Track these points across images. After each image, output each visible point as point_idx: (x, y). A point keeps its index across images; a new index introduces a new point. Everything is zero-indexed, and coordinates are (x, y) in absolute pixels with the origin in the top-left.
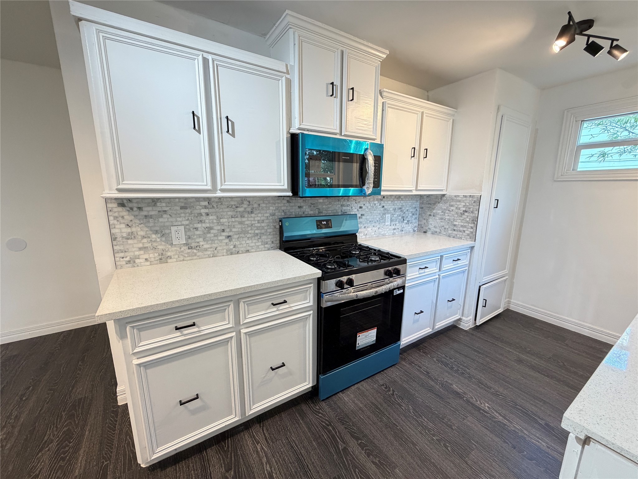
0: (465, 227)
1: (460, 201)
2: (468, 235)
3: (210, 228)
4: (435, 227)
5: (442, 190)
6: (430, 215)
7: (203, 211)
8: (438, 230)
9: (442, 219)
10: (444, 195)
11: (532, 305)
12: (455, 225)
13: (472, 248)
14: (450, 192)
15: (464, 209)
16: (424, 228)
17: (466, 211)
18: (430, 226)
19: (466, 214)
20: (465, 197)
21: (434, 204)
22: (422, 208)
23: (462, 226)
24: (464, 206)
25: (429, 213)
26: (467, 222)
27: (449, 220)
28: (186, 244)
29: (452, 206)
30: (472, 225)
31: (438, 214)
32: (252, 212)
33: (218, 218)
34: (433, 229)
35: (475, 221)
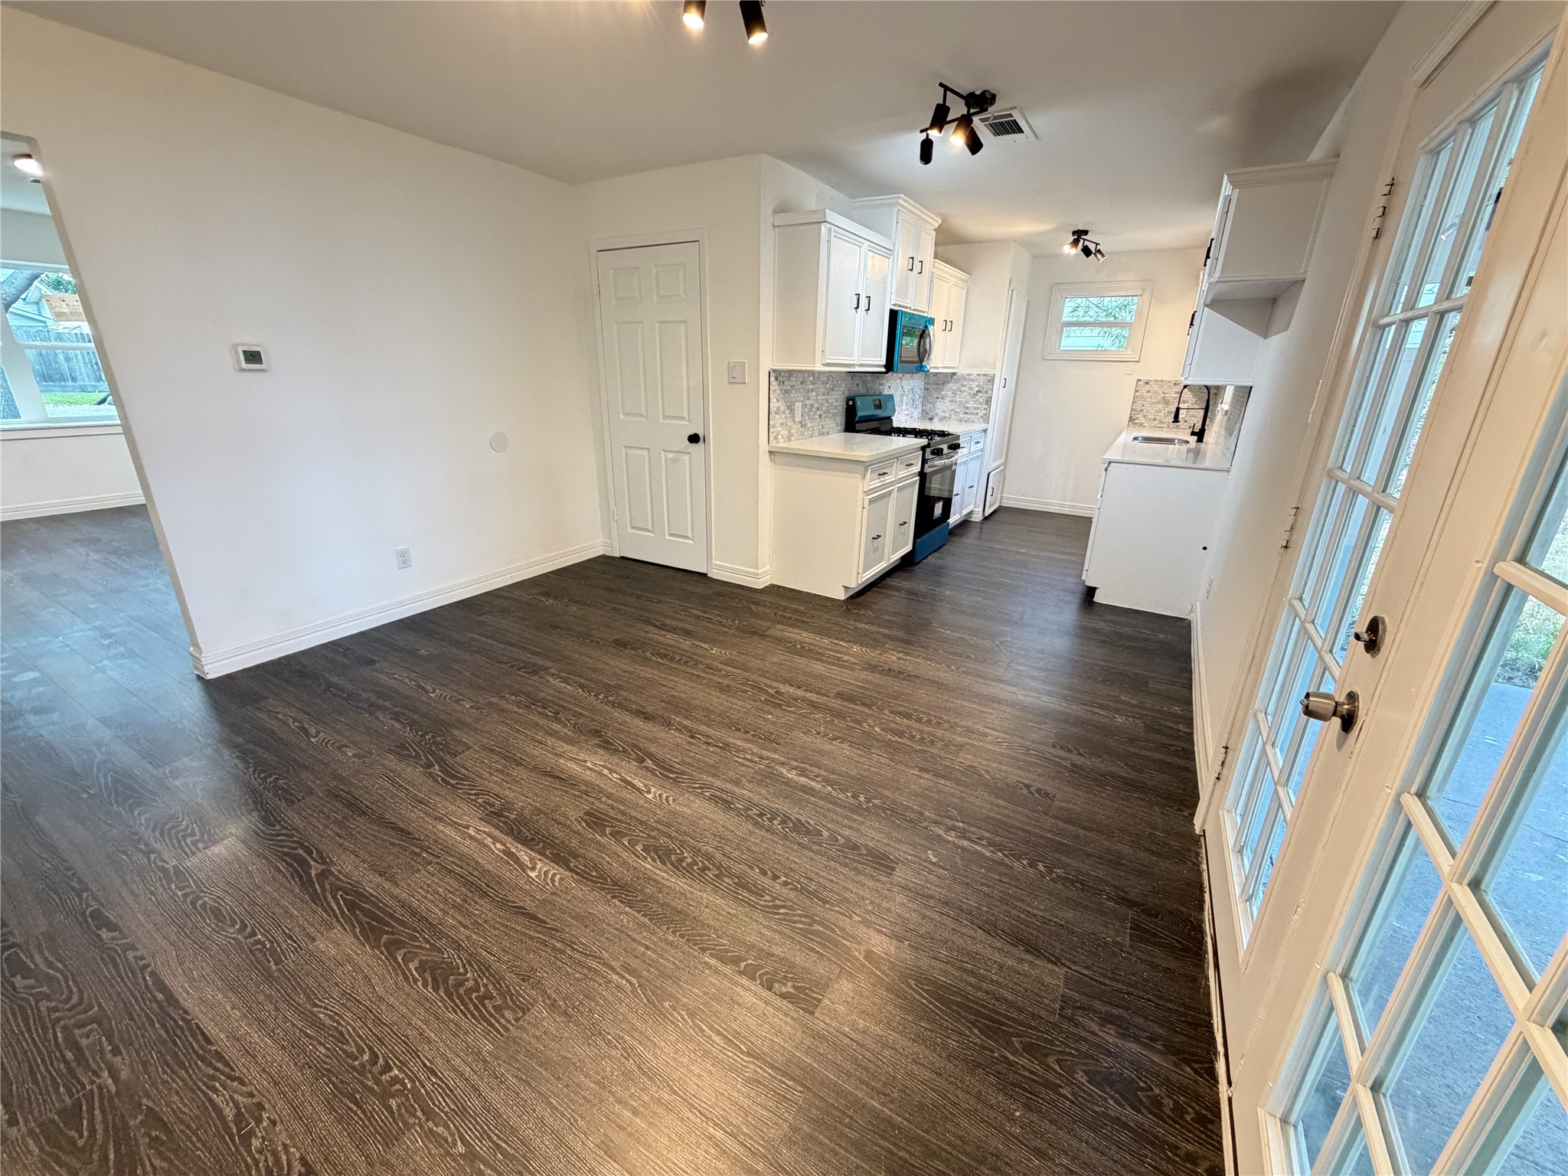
0: (978, 408)
1: (972, 380)
2: (982, 417)
3: (812, 406)
4: (944, 412)
5: (954, 368)
6: (938, 398)
7: (811, 387)
8: (947, 415)
9: (952, 401)
10: (954, 374)
11: (1024, 496)
12: (967, 408)
13: (985, 431)
14: (961, 371)
15: (977, 389)
16: (931, 414)
17: (979, 391)
18: (937, 411)
19: (980, 394)
20: (979, 375)
21: (943, 384)
22: (928, 389)
23: (975, 408)
24: (977, 386)
25: (936, 395)
26: (981, 403)
27: (960, 402)
28: (800, 422)
29: (964, 386)
30: (986, 406)
31: (948, 396)
32: (833, 390)
33: (817, 395)
34: (941, 414)
35: (988, 401)
